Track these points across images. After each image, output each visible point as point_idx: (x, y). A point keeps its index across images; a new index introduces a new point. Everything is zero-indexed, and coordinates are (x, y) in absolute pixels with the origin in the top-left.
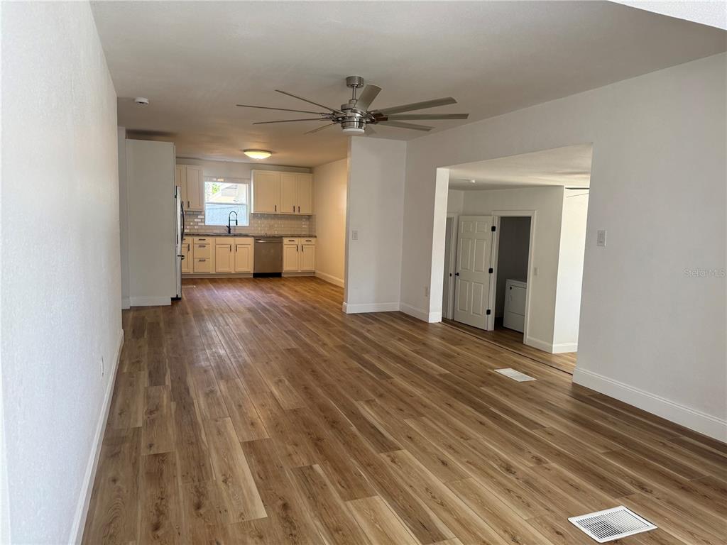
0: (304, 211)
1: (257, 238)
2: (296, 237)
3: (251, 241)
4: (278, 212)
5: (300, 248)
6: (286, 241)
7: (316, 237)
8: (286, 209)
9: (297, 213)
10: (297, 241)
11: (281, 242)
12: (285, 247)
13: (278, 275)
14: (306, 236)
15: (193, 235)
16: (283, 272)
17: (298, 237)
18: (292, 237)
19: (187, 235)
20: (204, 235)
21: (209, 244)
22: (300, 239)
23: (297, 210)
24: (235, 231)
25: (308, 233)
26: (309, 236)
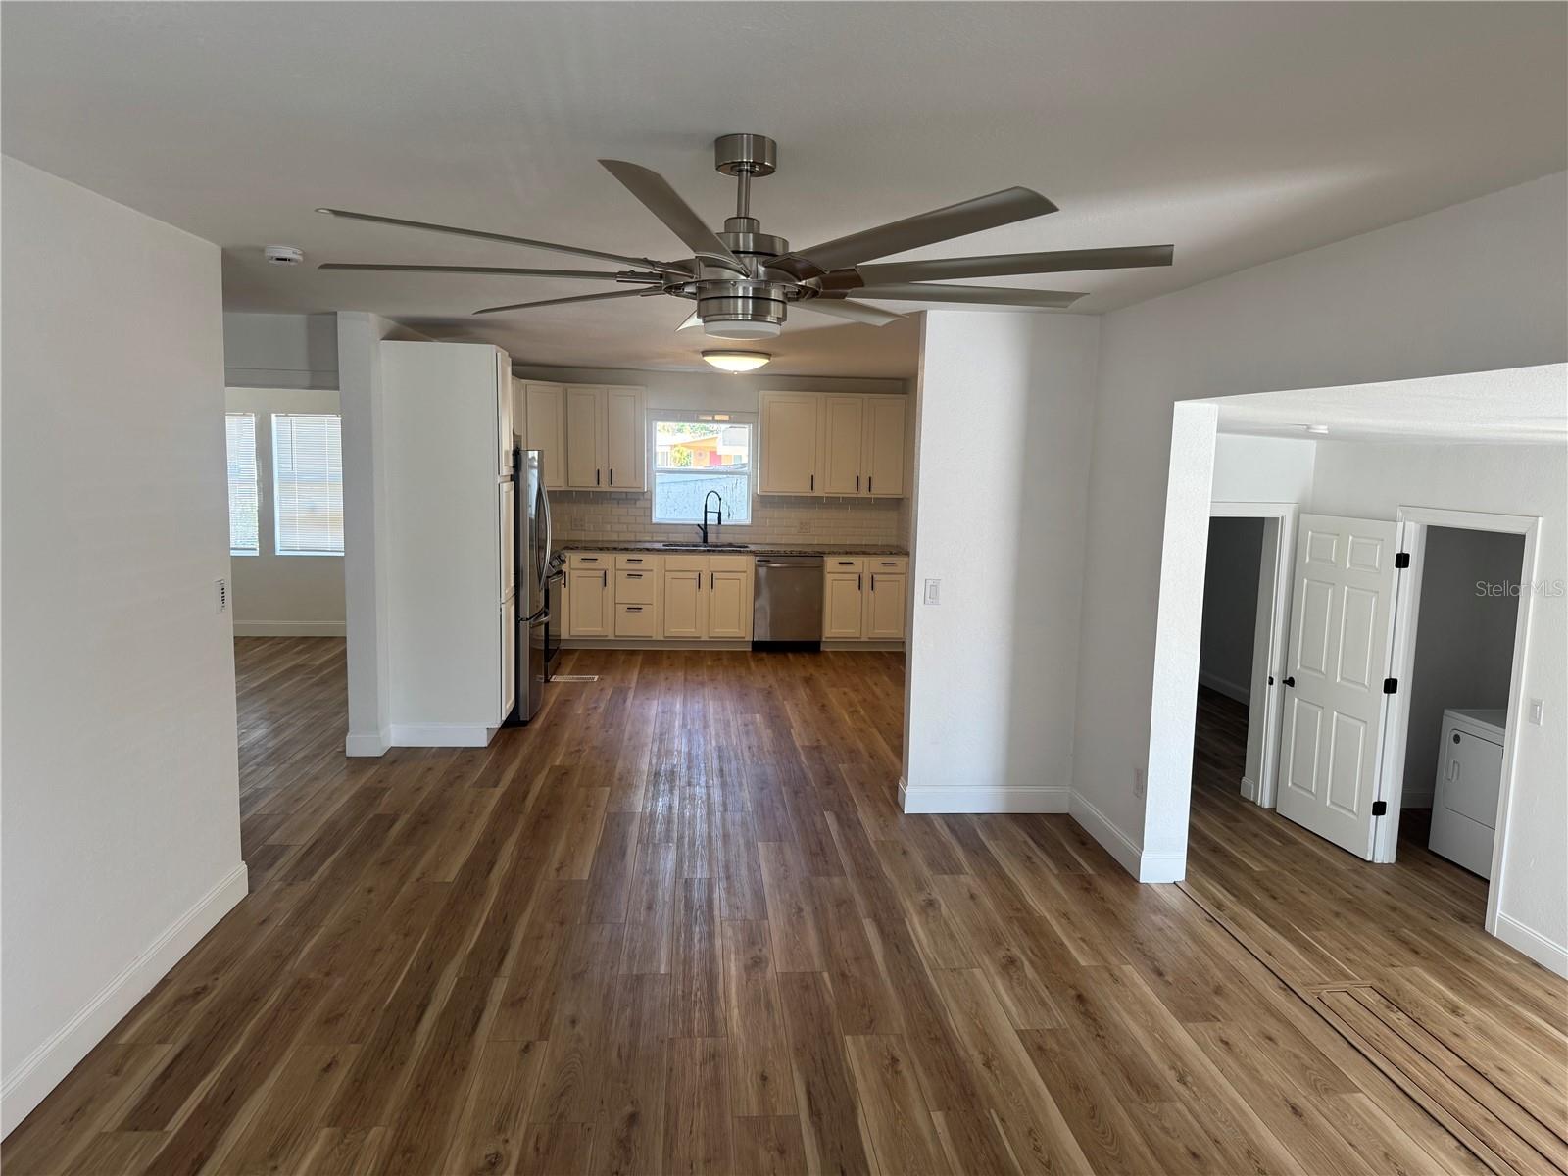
0: (882, 489)
1: (764, 558)
2: (857, 553)
3: (745, 563)
4: (816, 493)
5: (866, 583)
6: (831, 563)
7: (908, 554)
8: (844, 487)
9: (864, 493)
10: (859, 563)
11: (820, 567)
12: (829, 579)
13: (811, 648)
14: (883, 553)
15: (615, 549)
16: (824, 639)
17: (865, 553)
18: (847, 553)
19: (601, 549)
20: (640, 550)
21: (651, 571)
22: (866, 559)
23: (864, 484)
24: (718, 538)
25: (893, 541)
26: (891, 553)
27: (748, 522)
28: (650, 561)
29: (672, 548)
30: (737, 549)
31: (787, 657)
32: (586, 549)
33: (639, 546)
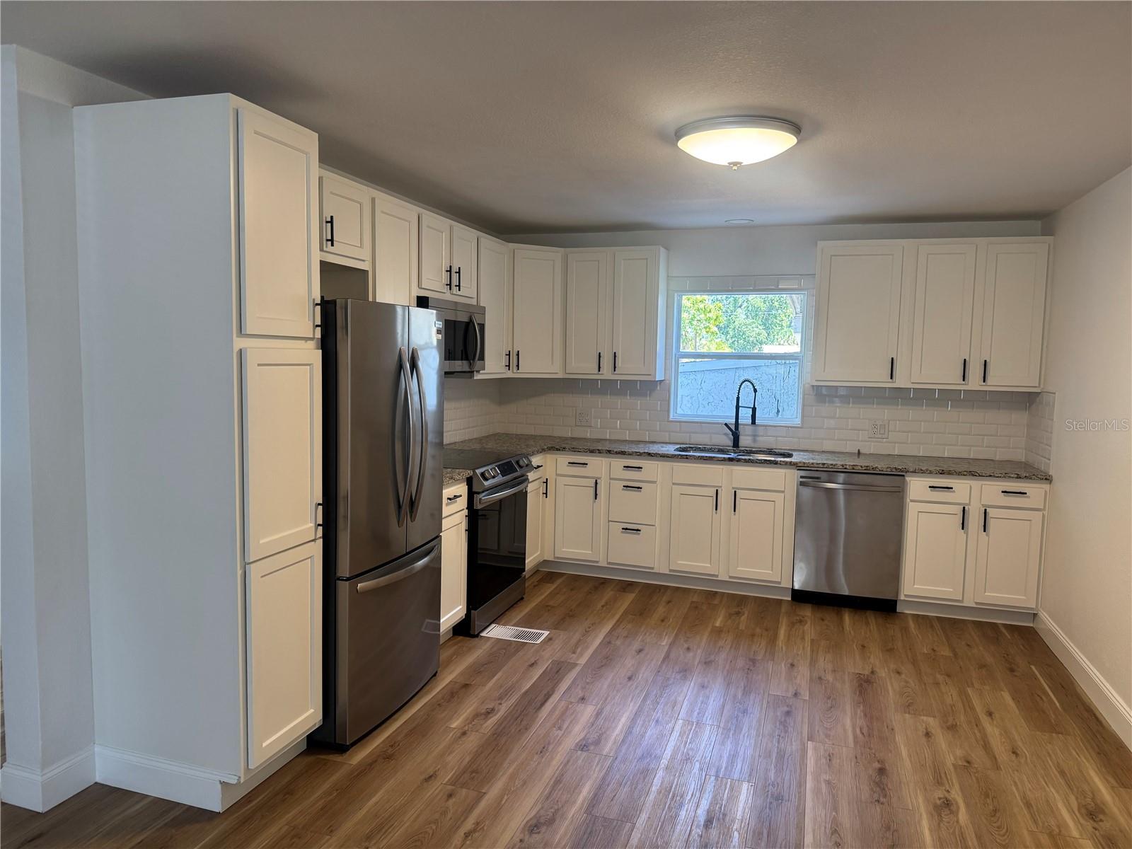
0: (1004, 378)
1: (813, 476)
2: (960, 474)
3: (785, 479)
4: (900, 382)
5: (975, 520)
6: (917, 487)
7: (1048, 479)
8: (942, 375)
9: (974, 383)
10: (963, 488)
11: (899, 493)
12: (912, 510)
13: (886, 607)
14: (1006, 476)
15: (609, 452)
16: (902, 597)
17: (972, 474)
18: (942, 473)
19: (592, 452)
20: (640, 455)
21: (655, 482)
22: (975, 484)
23: (975, 371)
24: (755, 441)
25: (1020, 456)
26: (1019, 477)
27: (798, 422)
28: (651, 468)
29: (686, 453)
30: (777, 457)
31: (841, 620)
32: (575, 450)
33: (641, 449)
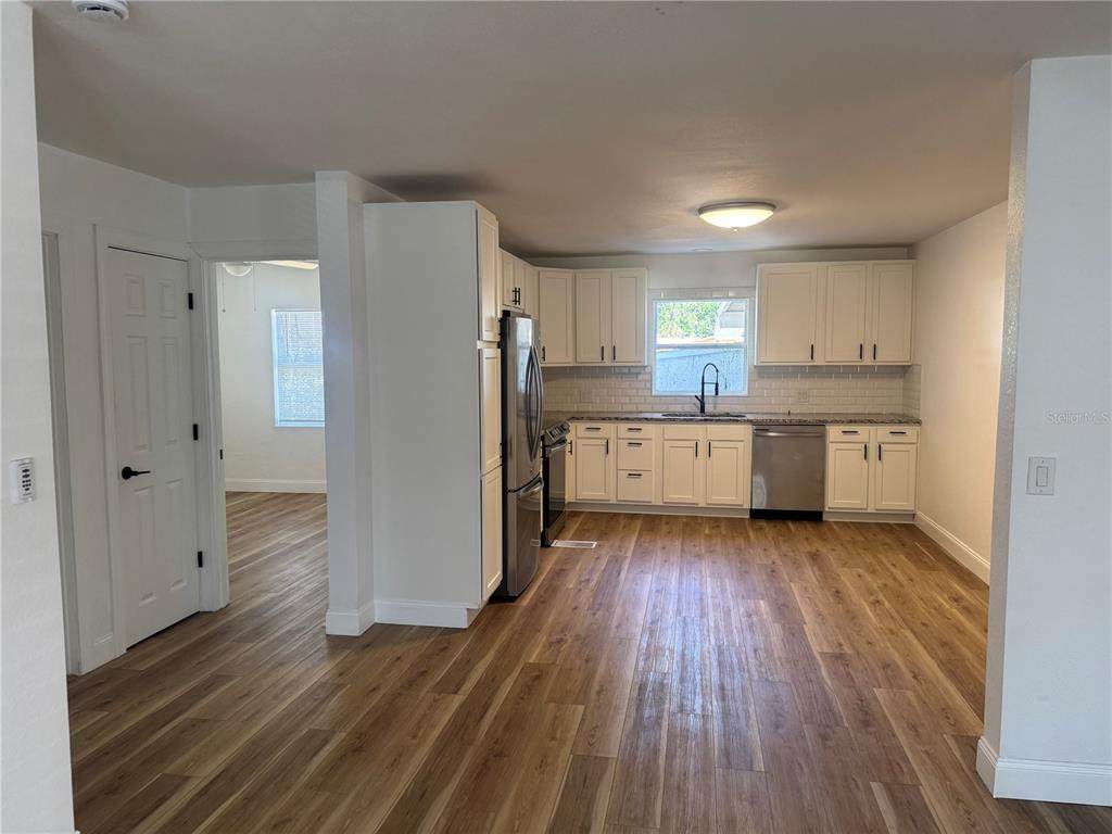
0: (887, 356)
1: (761, 428)
2: (861, 422)
3: (743, 433)
4: (819, 361)
5: (873, 452)
6: (834, 432)
7: (919, 422)
8: (846, 355)
9: (868, 360)
10: (865, 432)
11: (822, 437)
12: (831, 448)
13: (815, 517)
14: (892, 422)
15: (617, 419)
16: (827, 509)
17: (871, 422)
18: (851, 422)
19: (604, 419)
20: (640, 419)
21: (650, 439)
22: (872, 428)
23: (868, 353)
24: (715, 408)
25: (899, 410)
26: (900, 422)
27: (745, 393)
28: (649, 430)
29: (671, 418)
30: (733, 418)
31: (788, 527)
32: (591, 419)
33: (635, 416)
